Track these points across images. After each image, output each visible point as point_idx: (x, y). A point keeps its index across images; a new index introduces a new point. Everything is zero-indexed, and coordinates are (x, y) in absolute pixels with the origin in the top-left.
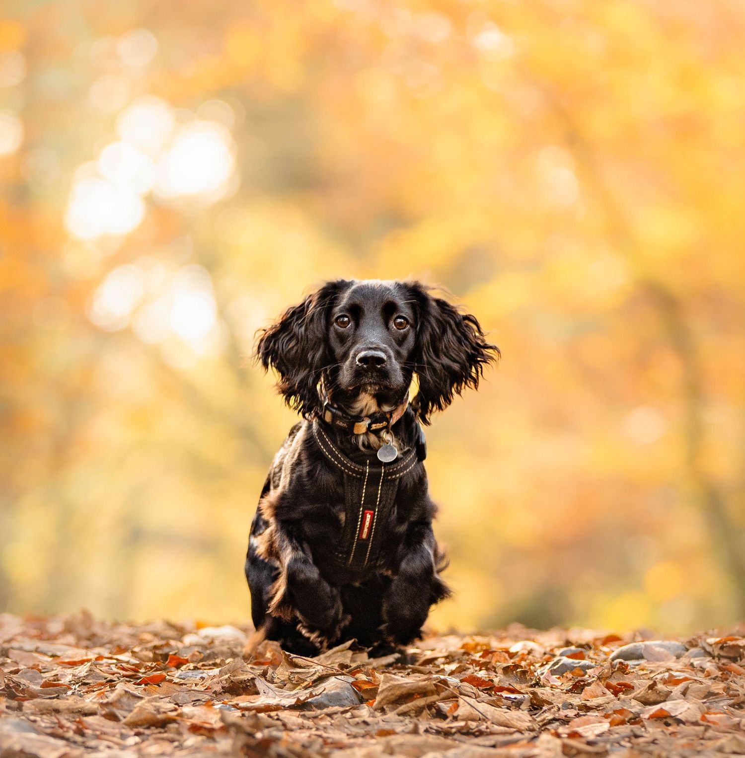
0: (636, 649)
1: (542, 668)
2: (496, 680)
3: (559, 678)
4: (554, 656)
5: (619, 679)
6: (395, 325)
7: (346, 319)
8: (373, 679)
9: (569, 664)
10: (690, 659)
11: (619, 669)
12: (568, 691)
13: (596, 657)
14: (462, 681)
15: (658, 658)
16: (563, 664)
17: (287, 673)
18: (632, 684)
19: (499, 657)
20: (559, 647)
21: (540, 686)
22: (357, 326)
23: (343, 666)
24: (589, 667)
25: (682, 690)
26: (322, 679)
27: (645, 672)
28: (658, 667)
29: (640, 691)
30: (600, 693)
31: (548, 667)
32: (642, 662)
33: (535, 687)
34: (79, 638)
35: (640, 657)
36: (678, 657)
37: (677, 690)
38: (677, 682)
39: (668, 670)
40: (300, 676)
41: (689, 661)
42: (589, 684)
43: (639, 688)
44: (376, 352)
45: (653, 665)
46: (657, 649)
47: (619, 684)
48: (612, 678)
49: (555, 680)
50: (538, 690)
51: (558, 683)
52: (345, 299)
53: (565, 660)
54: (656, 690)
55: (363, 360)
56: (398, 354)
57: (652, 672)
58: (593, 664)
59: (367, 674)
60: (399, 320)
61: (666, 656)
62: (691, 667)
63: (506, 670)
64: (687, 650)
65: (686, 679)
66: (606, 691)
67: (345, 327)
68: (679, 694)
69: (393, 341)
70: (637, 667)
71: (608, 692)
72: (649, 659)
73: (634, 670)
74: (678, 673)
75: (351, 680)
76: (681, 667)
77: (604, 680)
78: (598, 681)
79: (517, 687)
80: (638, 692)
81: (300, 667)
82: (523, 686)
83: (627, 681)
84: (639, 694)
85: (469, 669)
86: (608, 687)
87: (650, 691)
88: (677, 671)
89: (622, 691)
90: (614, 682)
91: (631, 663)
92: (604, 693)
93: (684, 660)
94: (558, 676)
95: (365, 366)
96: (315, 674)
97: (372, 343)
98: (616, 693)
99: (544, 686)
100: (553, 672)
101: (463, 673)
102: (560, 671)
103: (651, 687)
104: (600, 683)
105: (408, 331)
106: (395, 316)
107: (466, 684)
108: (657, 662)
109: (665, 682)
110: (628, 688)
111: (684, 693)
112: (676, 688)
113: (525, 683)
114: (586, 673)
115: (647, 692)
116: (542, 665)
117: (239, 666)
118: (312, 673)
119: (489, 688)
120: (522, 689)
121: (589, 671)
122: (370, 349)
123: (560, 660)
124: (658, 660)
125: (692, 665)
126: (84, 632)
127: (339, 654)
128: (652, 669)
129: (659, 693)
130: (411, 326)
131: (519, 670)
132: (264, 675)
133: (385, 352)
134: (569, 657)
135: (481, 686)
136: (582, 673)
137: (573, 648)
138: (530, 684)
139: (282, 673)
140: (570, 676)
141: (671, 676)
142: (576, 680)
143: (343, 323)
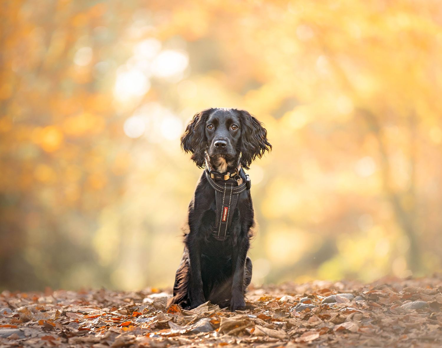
0: (333, 297)
1: (293, 308)
2: (272, 316)
3: (299, 313)
4: (298, 302)
5: (324, 313)
6: (232, 128)
7: (211, 126)
8: (219, 319)
9: (304, 306)
10: (356, 301)
11: (324, 308)
12: (302, 320)
13: (316, 302)
14: (258, 317)
15: (342, 301)
16: (302, 306)
17: (182, 318)
18: (330, 315)
19: (274, 305)
20: (301, 297)
21: (291, 317)
22: (216, 129)
23: (206, 314)
24: (313, 307)
25: (351, 317)
26: (197, 320)
27: (337, 308)
28: (342, 305)
29: (333, 318)
30: (316, 319)
31: (295, 307)
32: (335, 303)
33: (289, 318)
34: (99, 302)
35: (335, 301)
36: (351, 300)
37: (349, 316)
38: (350, 313)
39: (346, 307)
40: (188, 319)
41: (355, 302)
42: (311, 316)
43: (333, 317)
44: (222, 141)
45: (340, 305)
46: (342, 297)
47: (324, 315)
48: (322, 312)
49: (298, 314)
50: (290, 320)
51: (299, 315)
52: (211, 117)
53: (303, 304)
54: (340, 318)
55: (217, 144)
56: (233, 141)
57: (339, 308)
58: (314, 306)
59: (216, 317)
60: (234, 126)
61: (346, 300)
62: (356, 305)
63: (277, 311)
64: (355, 297)
65: (353, 311)
66: (319, 318)
67: (211, 129)
68: (350, 318)
69: (231, 135)
70: (333, 306)
71: (320, 319)
72: (339, 302)
73: (332, 307)
74: (350, 308)
75: (210, 320)
76: (352, 305)
77: (318, 314)
78: (315, 315)
79: (281, 318)
80: (332, 318)
81: (188, 315)
82: (284, 317)
83: (328, 314)
84: (332, 319)
85: (261, 310)
86: (320, 317)
87: (337, 318)
88: (350, 307)
89: (326, 318)
90: (322, 314)
91: (330, 304)
92: (318, 320)
93: (353, 302)
94: (299, 312)
95: (217, 147)
96: (194, 318)
97: (221, 137)
98: (323, 319)
99: (293, 317)
100: (297, 310)
101: (259, 312)
102: (300, 309)
103: (338, 316)
104: (316, 316)
105: (238, 130)
106: (232, 125)
107: (258, 319)
108: (342, 303)
109: (344, 313)
110: (328, 317)
111: (352, 318)
112: (348, 316)
113: (284, 316)
114: (311, 310)
115: (336, 318)
116: (293, 307)
117: (162, 316)
118: (193, 318)
119: (269, 319)
120: (283, 319)
121: (312, 309)
122: (220, 140)
123: (301, 304)
124: (342, 302)
125: (357, 303)
126: (101, 300)
127: (203, 307)
128: (339, 306)
129: (341, 319)
130: (239, 128)
131: (282, 311)
132: (172, 320)
133: (226, 140)
134: (304, 303)
135: (266, 319)
136: (309, 310)
137: (306, 298)
138: (287, 316)
139: (180, 318)
140: (304, 312)
141: (347, 310)
142: (306, 314)
143: (210, 127)
